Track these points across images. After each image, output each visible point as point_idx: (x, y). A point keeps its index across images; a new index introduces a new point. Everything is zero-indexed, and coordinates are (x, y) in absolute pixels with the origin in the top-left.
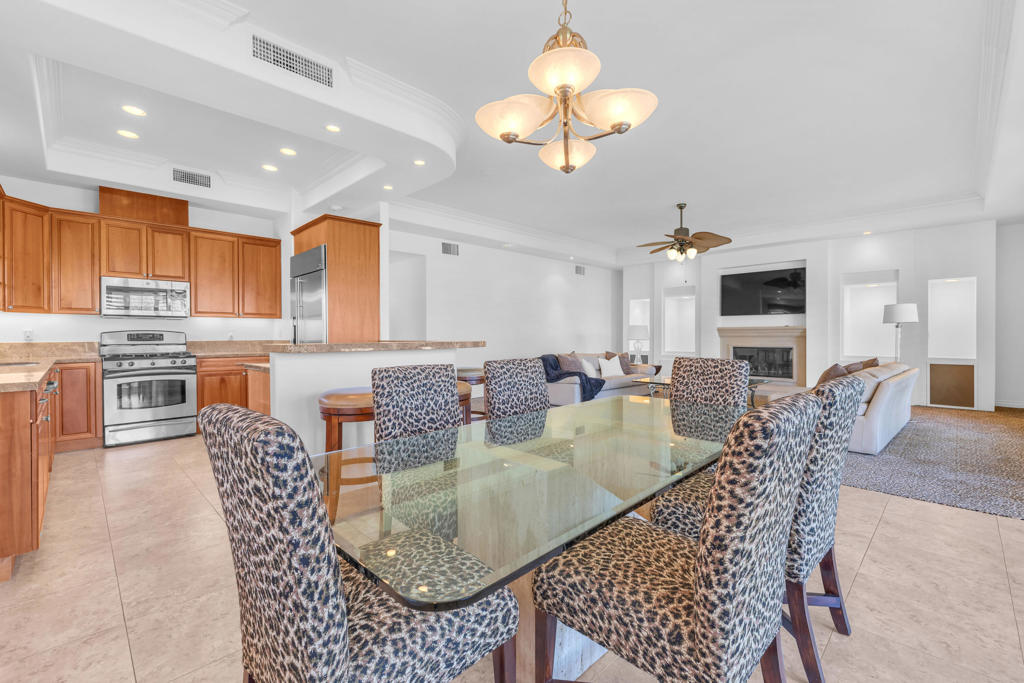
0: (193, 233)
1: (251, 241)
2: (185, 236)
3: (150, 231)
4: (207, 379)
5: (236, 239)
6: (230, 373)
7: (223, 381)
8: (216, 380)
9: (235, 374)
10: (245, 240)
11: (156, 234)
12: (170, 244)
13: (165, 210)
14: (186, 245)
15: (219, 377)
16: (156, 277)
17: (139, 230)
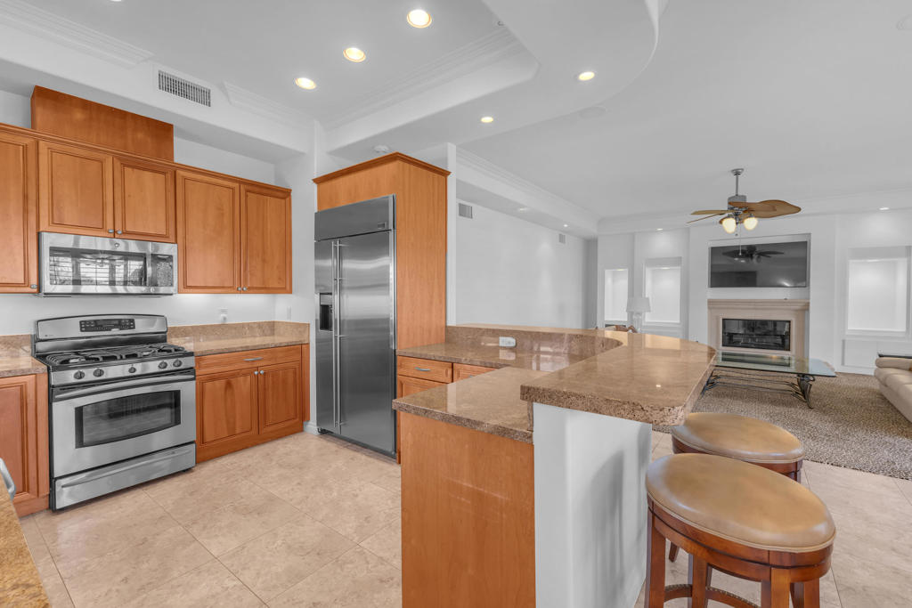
0: (180, 173)
1: (257, 189)
2: (169, 175)
3: (118, 164)
4: (208, 385)
5: (236, 185)
6: (235, 375)
7: (229, 385)
8: (220, 384)
9: (245, 375)
10: (250, 188)
11: (128, 170)
12: (147, 187)
13: (140, 136)
14: (171, 187)
15: (223, 381)
16: (127, 234)
17: (101, 162)
